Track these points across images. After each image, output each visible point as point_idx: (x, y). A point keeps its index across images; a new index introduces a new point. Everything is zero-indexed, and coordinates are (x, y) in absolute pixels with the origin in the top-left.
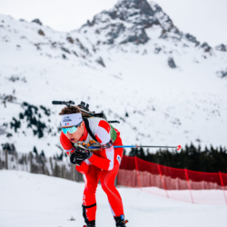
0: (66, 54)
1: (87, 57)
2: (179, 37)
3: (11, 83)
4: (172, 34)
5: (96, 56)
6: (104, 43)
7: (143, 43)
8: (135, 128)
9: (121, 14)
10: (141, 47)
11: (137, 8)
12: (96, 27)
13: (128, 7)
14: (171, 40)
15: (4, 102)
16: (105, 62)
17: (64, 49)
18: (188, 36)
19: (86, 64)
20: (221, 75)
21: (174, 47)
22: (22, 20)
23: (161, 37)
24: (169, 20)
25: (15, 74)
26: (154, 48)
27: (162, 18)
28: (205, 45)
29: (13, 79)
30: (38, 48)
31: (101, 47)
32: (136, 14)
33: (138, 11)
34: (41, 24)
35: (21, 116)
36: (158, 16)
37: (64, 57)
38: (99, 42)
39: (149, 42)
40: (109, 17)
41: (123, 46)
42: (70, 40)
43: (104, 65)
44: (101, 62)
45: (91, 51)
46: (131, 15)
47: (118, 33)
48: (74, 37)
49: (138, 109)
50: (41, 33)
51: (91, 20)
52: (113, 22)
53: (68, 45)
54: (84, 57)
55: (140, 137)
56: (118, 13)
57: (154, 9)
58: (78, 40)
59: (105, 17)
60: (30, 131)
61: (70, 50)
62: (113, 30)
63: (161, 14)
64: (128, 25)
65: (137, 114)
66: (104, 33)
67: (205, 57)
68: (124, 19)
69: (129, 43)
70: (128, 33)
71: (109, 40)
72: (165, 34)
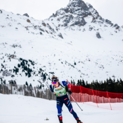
0: (42, 32)
2: (102, 21)
3: (13, 48)
4: (98, 20)
5: (58, 33)
6: (62, 26)
7: (83, 25)
8: (80, 71)
9: (71, 10)
10: (82, 28)
11: (79, 7)
12: (58, 17)
13: (74, 6)
14: (98, 23)
15: (10, 59)
16: (63, 36)
17: (41, 29)
18: (107, 21)
19: (53, 37)
21: (100, 27)
22: (18, 14)
23: (92, 22)
24: (96, 12)
25: (15, 43)
26: (89, 27)
27: (93, 12)
28: (116, 25)
29: (14, 46)
30: (27, 29)
31: (61, 27)
32: (79, 9)
33: (80, 8)
34: (28, 16)
35: (19, 66)
36: (91, 10)
37: (41, 33)
38: (59, 25)
39: (86, 24)
41: (72, 27)
42: (44, 24)
43: (62, 38)
44: (61, 36)
45: (55, 30)
46: (76, 11)
47: (69, 20)
48: (46, 22)
49: (81, 61)
50: (28, 21)
51: (55, 13)
52: (67, 14)
53: (43, 27)
54: (51, 33)
55: (82, 75)
56: (69, 9)
57: (88, 7)
58: (48, 24)
59: (62, 12)
60: (24, 74)
61: (44, 30)
62: (67, 19)
63: (92, 10)
64: (75, 16)
65: (80, 63)
66: (62, 20)
67: (116, 32)
68: (72, 13)
69: (75, 26)
70: (75, 20)
71: (65, 24)
72: (94, 20)
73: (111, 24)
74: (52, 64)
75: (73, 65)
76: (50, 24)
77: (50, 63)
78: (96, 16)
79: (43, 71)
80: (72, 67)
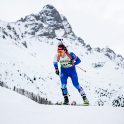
0: (5, 36)
1: (17, 40)
2: (74, 38)
4: (70, 36)
5: (22, 40)
6: (29, 33)
7: (52, 38)
8: (38, 88)
9: (42, 18)
10: (51, 40)
11: (52, 16)
12: (26, 23)
13: (47, 15)
14: (69, 39)
16: (27, 45)
17: (4, 33)
18: (79, 39)
19: (16, 44)
20: (95, 66)
21: (70, 44)
23: (63, 36)
24: (70, 27)
27: (66, 25)
28: (88, 46)
31: (27, 35)
32: (51, 20)
33: (53, 18)
36: (64, 23)
37: (4, 37)
38: (26, 32)
40: (35, 19)
41: (40, 37)
42: (9, 28)
43: (26, 47)
44: (25, 44)
45: (20, 37)
46: (48, 20)
47: (38, 29)
48: (12, 26)
49: (42, 77)
51: (23, 19)
52: (37, 22)
53: (7, 30)
54: (15, 39)
55: (40, 94)
56: (41, 17)
57: (62, 19)
58: (14, 28)
59: (32, 18)
61: (8, 33)
62: (35, 27)
63: (66, 23)
65: (41, 79)
66: (30, 27)
67: (87, 54)
68: (43, 22)
69: (44, 36)
70: (44, 30)
71: (32, 32)
72: (66, 35)
73: (83, 43)
74: (9, 74)
75: (33, 79)
76: (15, 29)
77: (6, 73)
78: (68, 30)
80: (31, 82)
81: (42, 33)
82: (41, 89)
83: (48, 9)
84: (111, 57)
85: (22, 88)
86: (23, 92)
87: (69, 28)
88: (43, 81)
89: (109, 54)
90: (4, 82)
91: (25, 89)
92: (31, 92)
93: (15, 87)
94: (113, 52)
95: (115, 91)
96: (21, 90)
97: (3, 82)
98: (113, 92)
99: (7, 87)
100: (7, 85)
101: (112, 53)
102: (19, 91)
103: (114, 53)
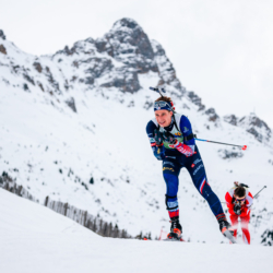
0: (29, 85)
1: (56, 94)
2: (180, 93)
4: (171, 88)
5: (67, 95)
6: (81, 81)
7: (132, 92)
8: (98, 201)
9: (112, 47)
10: (128, 97)
11: (133, 44)
12: (75, 57)
13: (122, 41)
16: (77, 106)
17: (28, 77)
18: (192, 95)
19: (52, 103)
20: (224, 155)
24: (171, 69)
26: (145, 100)
27: (163, 65)
28: (210, 111)
31: (76, 84)
32: (130, 51)
33: (134, 48)
34: (4, 38)
36: (158, 60)
37: (26, 87)
38: (74, 78)
39: (140, 92)
40: (95, 49)
41: (104, 89)
42: (38, 67)
43: (75, 110)
44: (72, 105)
45: (62, 87)
46: (124, 52)
47: (102, 71)
48: (44, 63)
49: (107, 177)
51: (70, 48)
52: (98, 55)
53: (33, 73)
54: (51, 93)
55: (102, 214)
56: (108, 46)
57: (155, 50)
58: (48, 69)
59: (89, 47)
61: (35, 80)
62: (96, 66)
63: (163, 59)
64: (117, 64)
65: (105, 182)
66: (83, 67)
67: (208, 127)
68: (113, 56)
69: (113, 88)
70: (114, 75)
71: (88, 78)
72: (162, 86)
73: (200, 104)
74: (36, 170)
75: (87, 182)
76: (52, 70)
77: (30, 166)
78: (167, 76)
79: (10, 180)
80: (83, 187)
81: (111, 80)
82: (106, 203)
83: (125, 29)
84: (261, 137)
85: (64, 201)
86: (64, 208)
87: (169, 70)
88: (109, 185)
89: (257, 129)
90: (25, 187)
91: (71, 204)
92: (84, 209)
93: (47, 198)
94: (266, 125)
95: (269, 211)
96: (60, 204)
97: (21, 187)
98: (264, 214)
99: (30, 198)
100: (31, 192)
101: (264, 128)
102: (56, 207)
103: (268, 128)
